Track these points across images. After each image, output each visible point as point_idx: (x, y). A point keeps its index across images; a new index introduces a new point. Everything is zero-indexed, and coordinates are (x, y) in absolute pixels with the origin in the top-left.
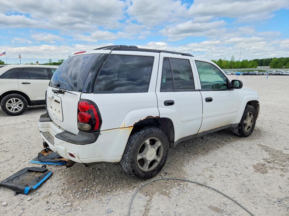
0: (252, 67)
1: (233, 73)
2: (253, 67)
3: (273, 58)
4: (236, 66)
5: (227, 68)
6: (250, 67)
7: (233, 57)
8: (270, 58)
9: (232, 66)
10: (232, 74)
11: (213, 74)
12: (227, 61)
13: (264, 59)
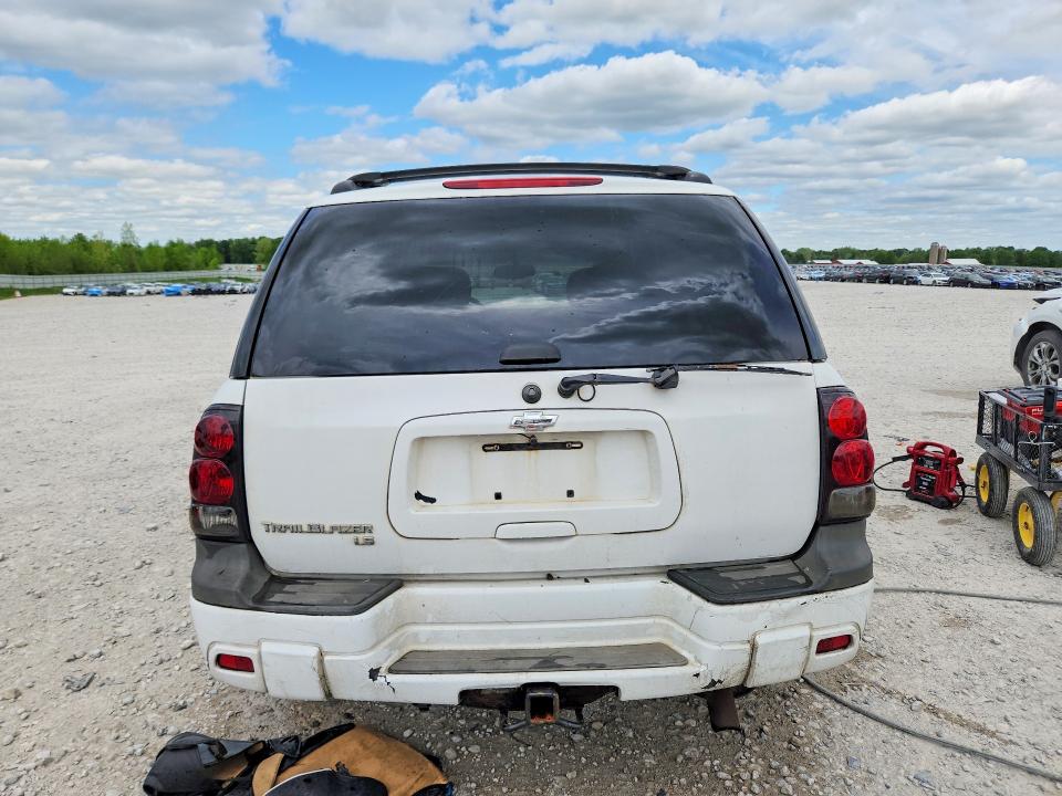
0: (205, 265)
1: (151, 289)
2: (207, 265)
3: (257, 237)
4: (148, 262)
5: (117, 272)
6: (198, 268)
7: (128, 230)
8: (250, 237)
9: (136, 262)
10: (149, 293)
11: (67, 294)
12: (109, 244)
13: (231, 241)
